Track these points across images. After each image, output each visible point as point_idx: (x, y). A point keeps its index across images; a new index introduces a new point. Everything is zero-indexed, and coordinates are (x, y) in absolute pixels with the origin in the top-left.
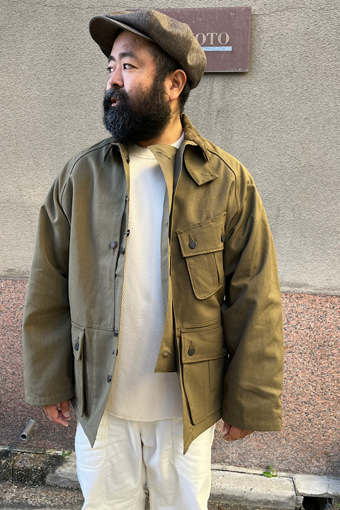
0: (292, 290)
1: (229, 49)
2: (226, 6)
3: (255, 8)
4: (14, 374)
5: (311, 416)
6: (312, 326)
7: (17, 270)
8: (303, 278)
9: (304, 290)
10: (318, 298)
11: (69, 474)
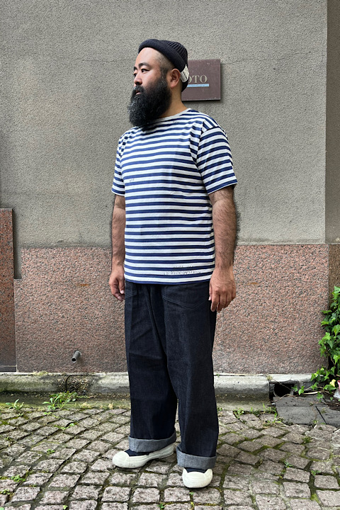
0: (258, 244)
1: (208, 85)
2: (204, 58)
3: (223, 60)
4: (63, 317)
5: (277, 331)
6: (273, 266)
7: (65, 241)
8: (265, 235)
9: (266, 243)
10: (275, 247)
11: (108, 384)
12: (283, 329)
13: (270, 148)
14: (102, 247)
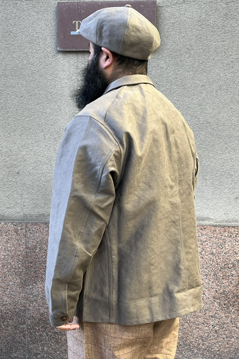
3: (160, 2)
6: (214, 252)
8: (206, 214)
12: (225, 326)
13: (214, 109)
14: (12, 220)
